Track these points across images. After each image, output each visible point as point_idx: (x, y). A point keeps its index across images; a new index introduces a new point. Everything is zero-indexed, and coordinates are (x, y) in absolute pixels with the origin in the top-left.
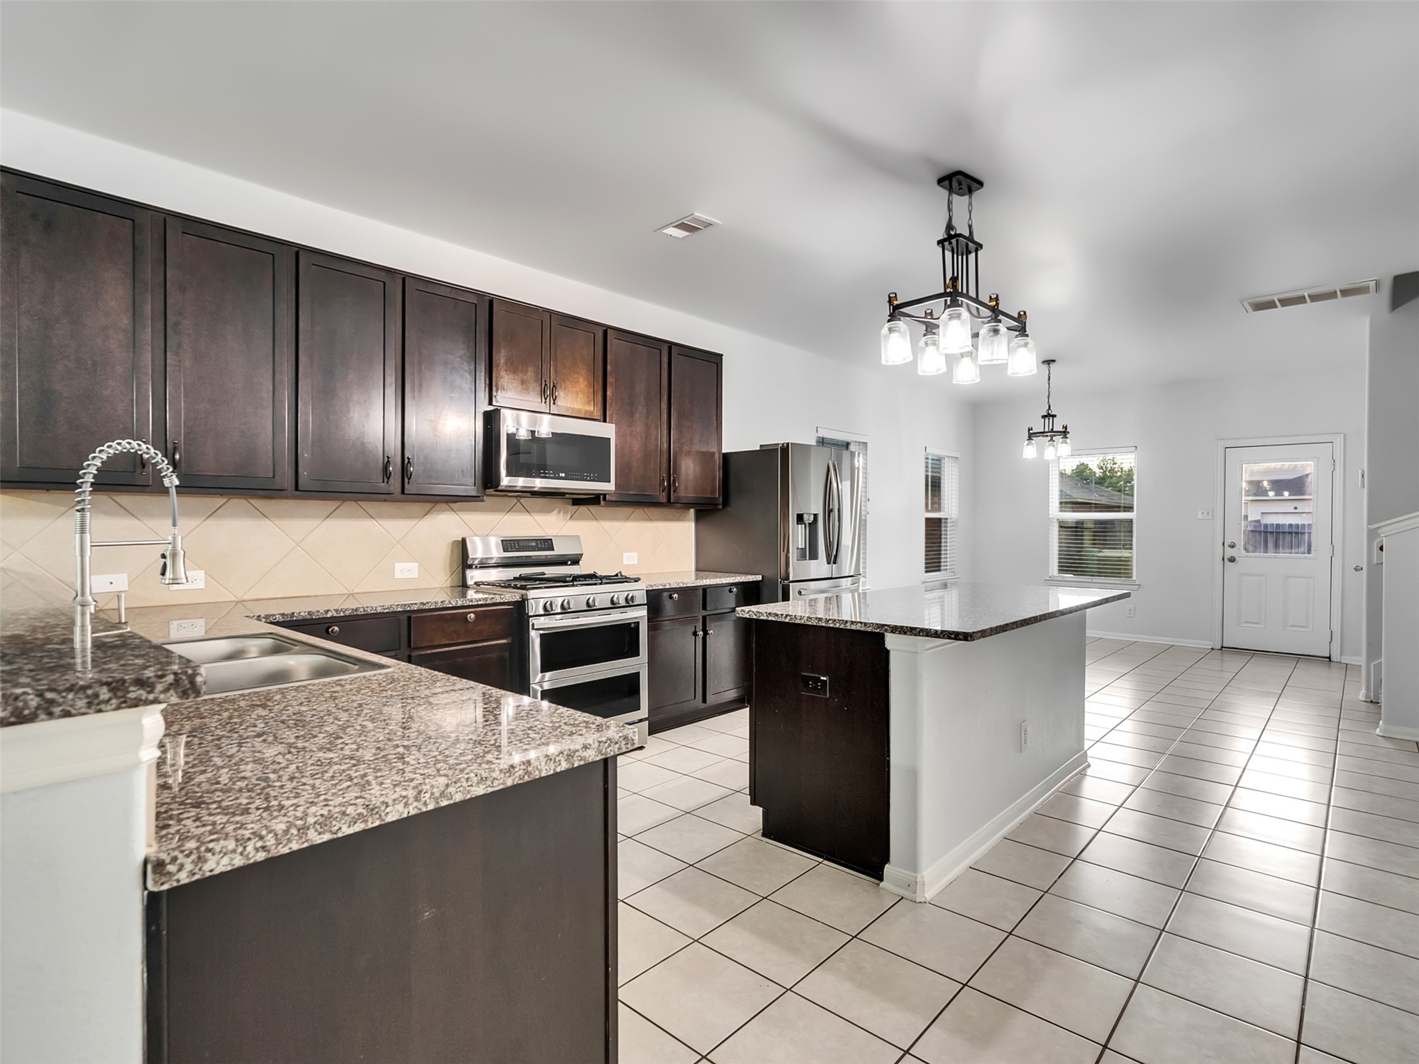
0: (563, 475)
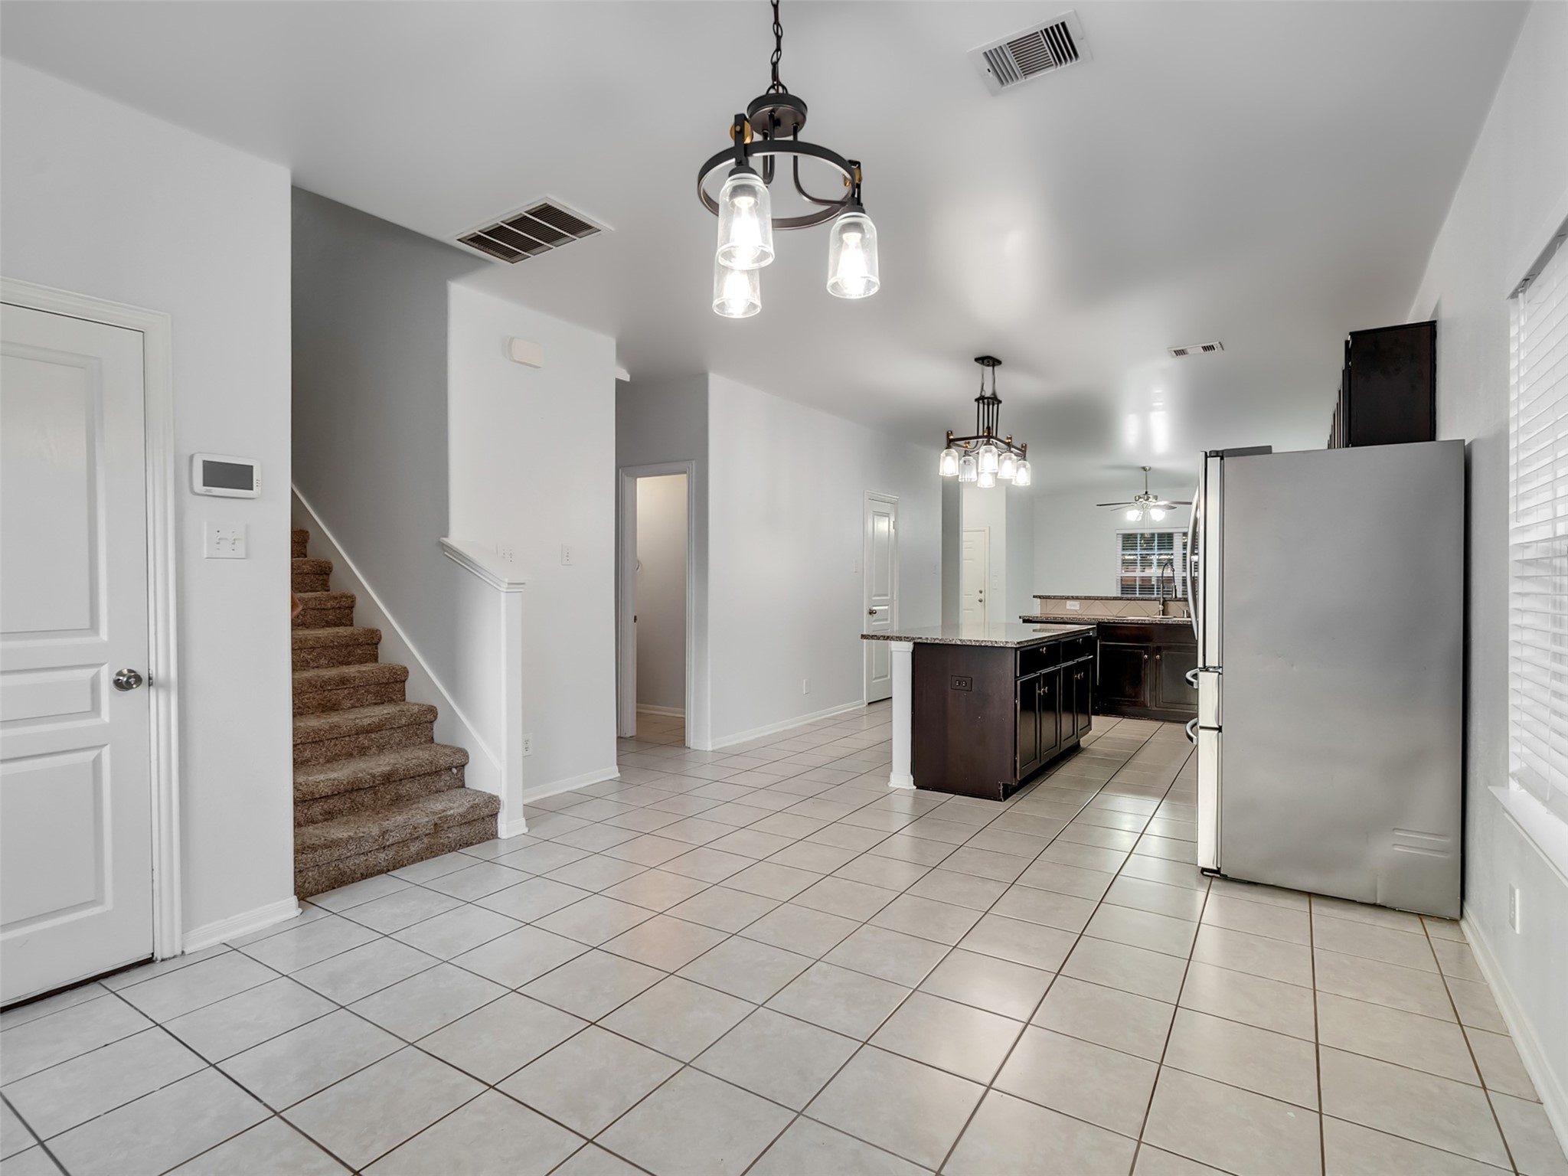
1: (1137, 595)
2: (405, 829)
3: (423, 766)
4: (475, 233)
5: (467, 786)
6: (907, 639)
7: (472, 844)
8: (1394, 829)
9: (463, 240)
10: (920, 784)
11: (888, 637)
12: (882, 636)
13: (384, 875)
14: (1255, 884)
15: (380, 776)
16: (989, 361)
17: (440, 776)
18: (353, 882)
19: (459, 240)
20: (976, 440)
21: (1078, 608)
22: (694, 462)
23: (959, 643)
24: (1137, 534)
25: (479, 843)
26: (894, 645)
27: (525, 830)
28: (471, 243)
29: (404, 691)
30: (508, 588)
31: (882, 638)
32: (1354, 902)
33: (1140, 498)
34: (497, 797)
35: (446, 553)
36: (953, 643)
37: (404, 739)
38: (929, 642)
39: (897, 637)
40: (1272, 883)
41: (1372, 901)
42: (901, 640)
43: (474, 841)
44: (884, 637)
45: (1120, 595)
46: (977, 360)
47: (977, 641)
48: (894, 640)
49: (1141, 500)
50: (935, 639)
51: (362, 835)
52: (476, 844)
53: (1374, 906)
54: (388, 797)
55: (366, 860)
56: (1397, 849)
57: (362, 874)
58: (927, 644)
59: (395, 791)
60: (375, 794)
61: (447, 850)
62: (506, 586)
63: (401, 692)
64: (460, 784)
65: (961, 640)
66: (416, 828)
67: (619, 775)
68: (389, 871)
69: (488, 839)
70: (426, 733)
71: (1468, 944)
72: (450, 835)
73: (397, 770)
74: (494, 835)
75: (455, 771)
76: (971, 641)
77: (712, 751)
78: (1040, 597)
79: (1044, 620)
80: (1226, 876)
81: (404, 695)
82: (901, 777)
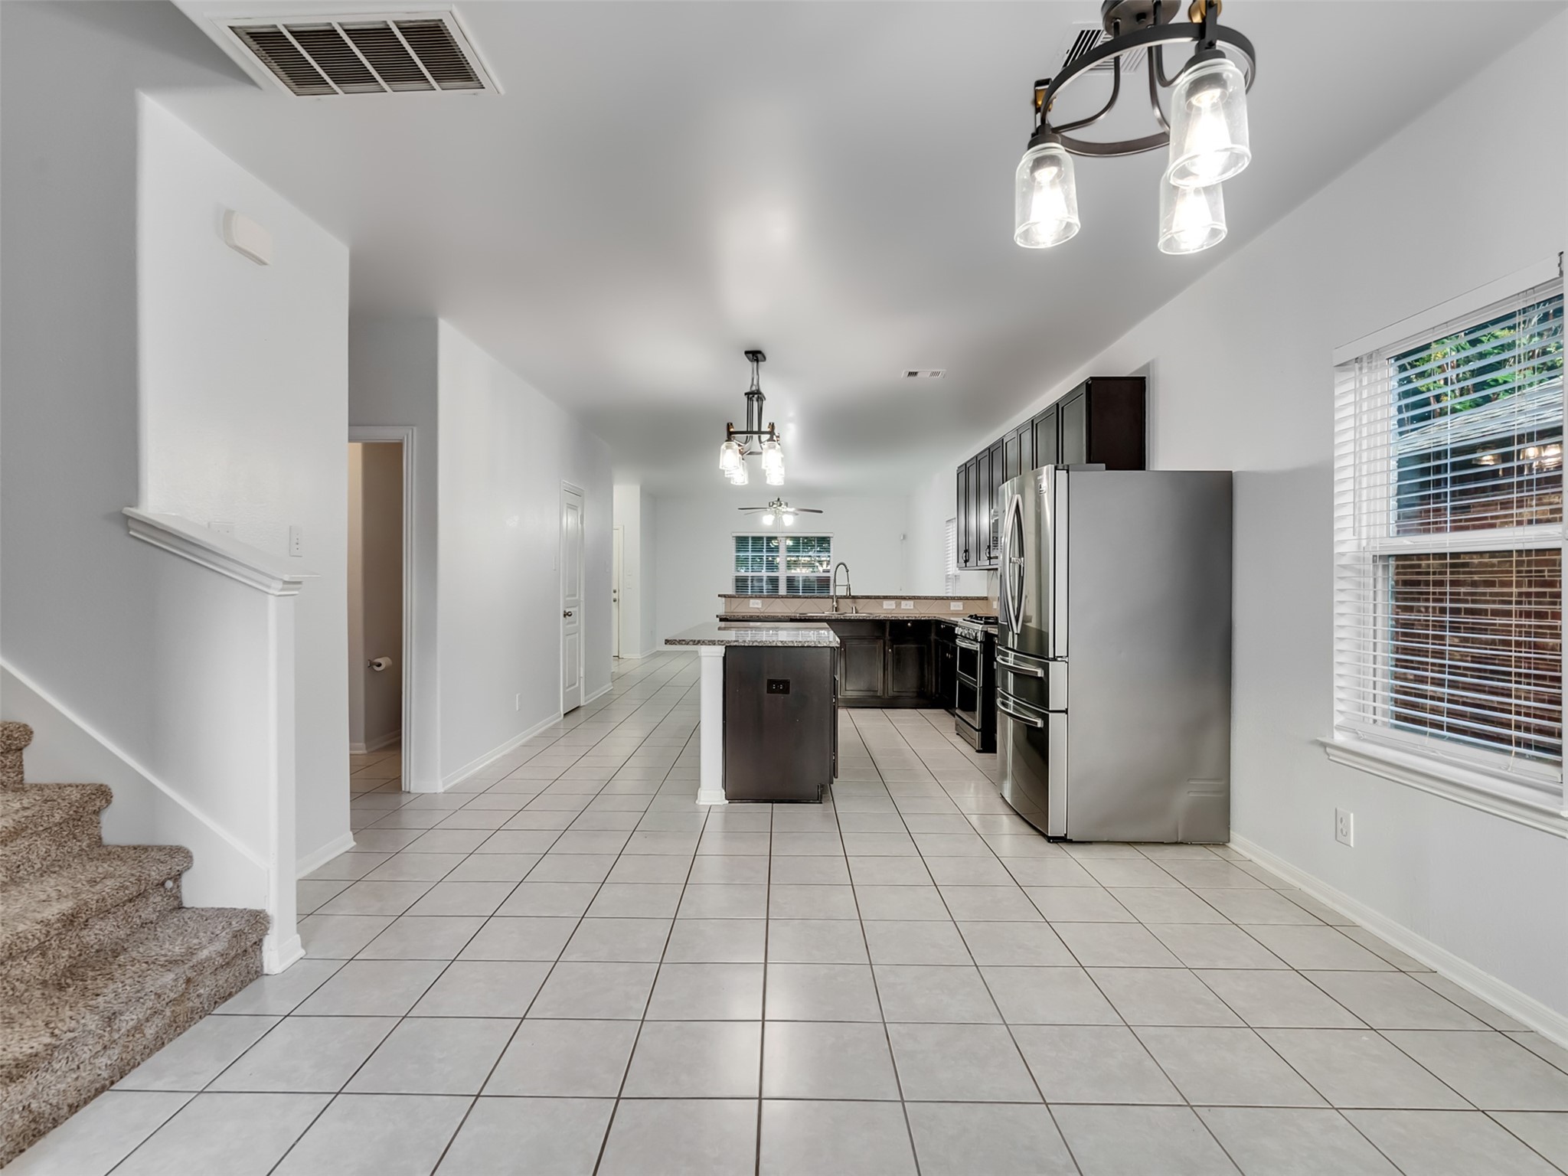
1: (801, 594)
2: (143, 1004)
3: (127, 888)
4: (275, 26)
5: (187, 904)
6: (720, 642)
7: (230, 995)
8: (1188, 780)
9: (238, 30)
10: (731, 798)
11: (699, 641)
12: (692, 641)
13: (106, 1093)
14: (1090, 843)
15: (58, 920)
16: (755, 356)
17: (147, 899)
18: (55, 1127)
19: (232, 28)
20: (746, 435)
21: (760, 606)
22: (415, 429)
23: (780, 645)
24: (748, 537)
25: (241, 989)
26: (704, 650)
27: (302, 952)
28: (250, 41)
29: (21, 765)
30: (282, 590)
31: (691, 643)
32: (1162, 843)
33: (773, 504)
34: (262, 912)
35: (131, 533)
36: (774, 644)
37: (54, 847)
38: (746, 645)
39: (709, 641)
40: (1105, 840)
41: (1175, 840)
42: (714, 644)
43: (234, 990)
44: (695, 641)
45: (734, 593)
46: (747, 353)
47: (800, 642)
48: (706, 644)
49: (774, 506)
50: (753, 642)
51: (71, 1035)
52: (236, 992)
53: (1176, 843)
54: (66, 953)
55: (77, 1078)
56: (1191, 795)
57: (70, 1106)
58: (744, 646)
59: (77, 941)
60: (43, 955)
61: (197, 1017)
62: (280, 585)
63: (16, 769)
64: (176, 903)
65: (782, 642)
66: (159, 997)
67: (355, 843)
68: (112, 1083)
69: (251, 981)
70: (90, 832)
71: (1250, 861)
72: (202, 991)
73: (86, 903)
74: (258, 973)
75: (169, 884)
76: (793, 642)
77: (444, 793)
78: (725, 596)
79: (741, 619)
80: (1071, 840)
81: (22, 773)
82: (712, 792)
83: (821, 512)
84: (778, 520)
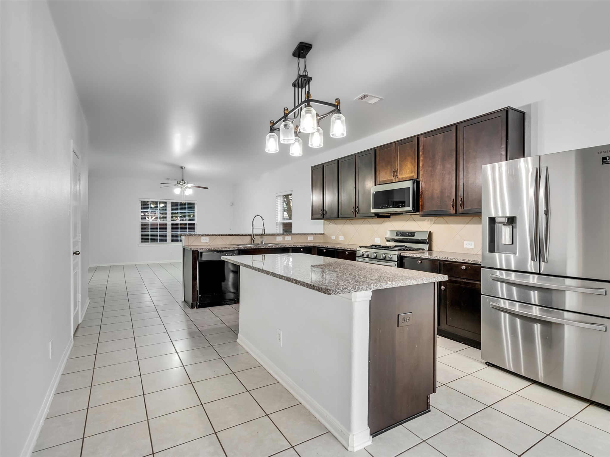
0: (391, 206)
21: (208, 241)
33: (180, 182)
83: (207, 188)
84: (183, 192)
